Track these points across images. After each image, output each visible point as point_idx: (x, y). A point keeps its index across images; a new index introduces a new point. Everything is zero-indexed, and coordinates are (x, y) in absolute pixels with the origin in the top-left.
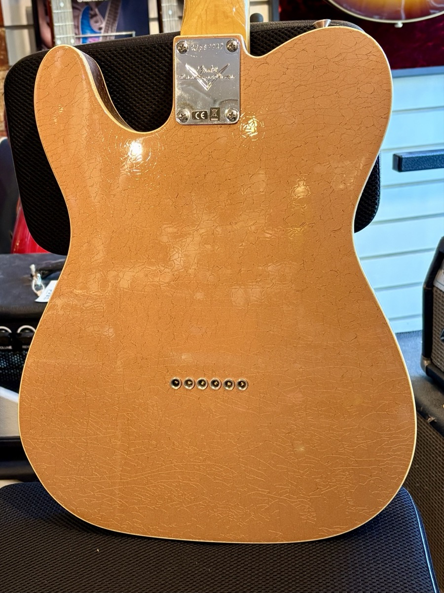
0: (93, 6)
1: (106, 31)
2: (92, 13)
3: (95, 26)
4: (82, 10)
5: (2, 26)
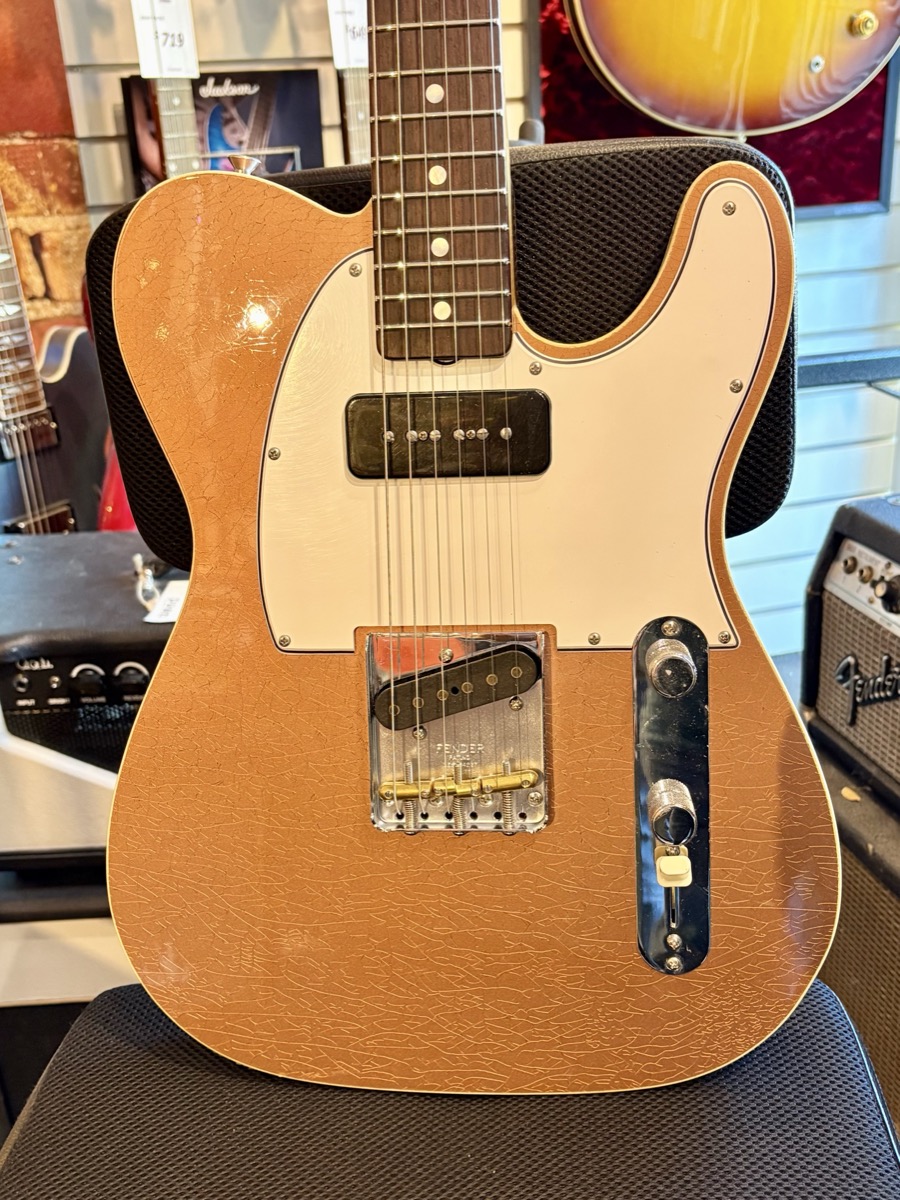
0: (228, 104)
1: (251, 147)
2: (226, 116)
3: (231, 139)
5: (72, 137)
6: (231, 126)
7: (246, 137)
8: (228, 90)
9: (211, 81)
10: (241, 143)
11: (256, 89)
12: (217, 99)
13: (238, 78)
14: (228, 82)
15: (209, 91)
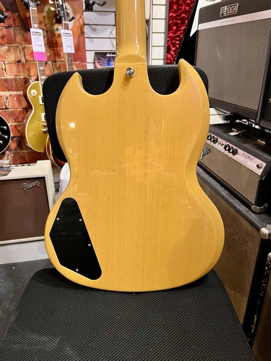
0: (111, 58)
2: (111, 60)
3: (111, 64)
4: (108, 59)
5: (86, 62)
8: (111, 55)
9: (108, 54)
12: (109, 57)
13: (113, 53)
14: (111, 54)
15: (108, 55)
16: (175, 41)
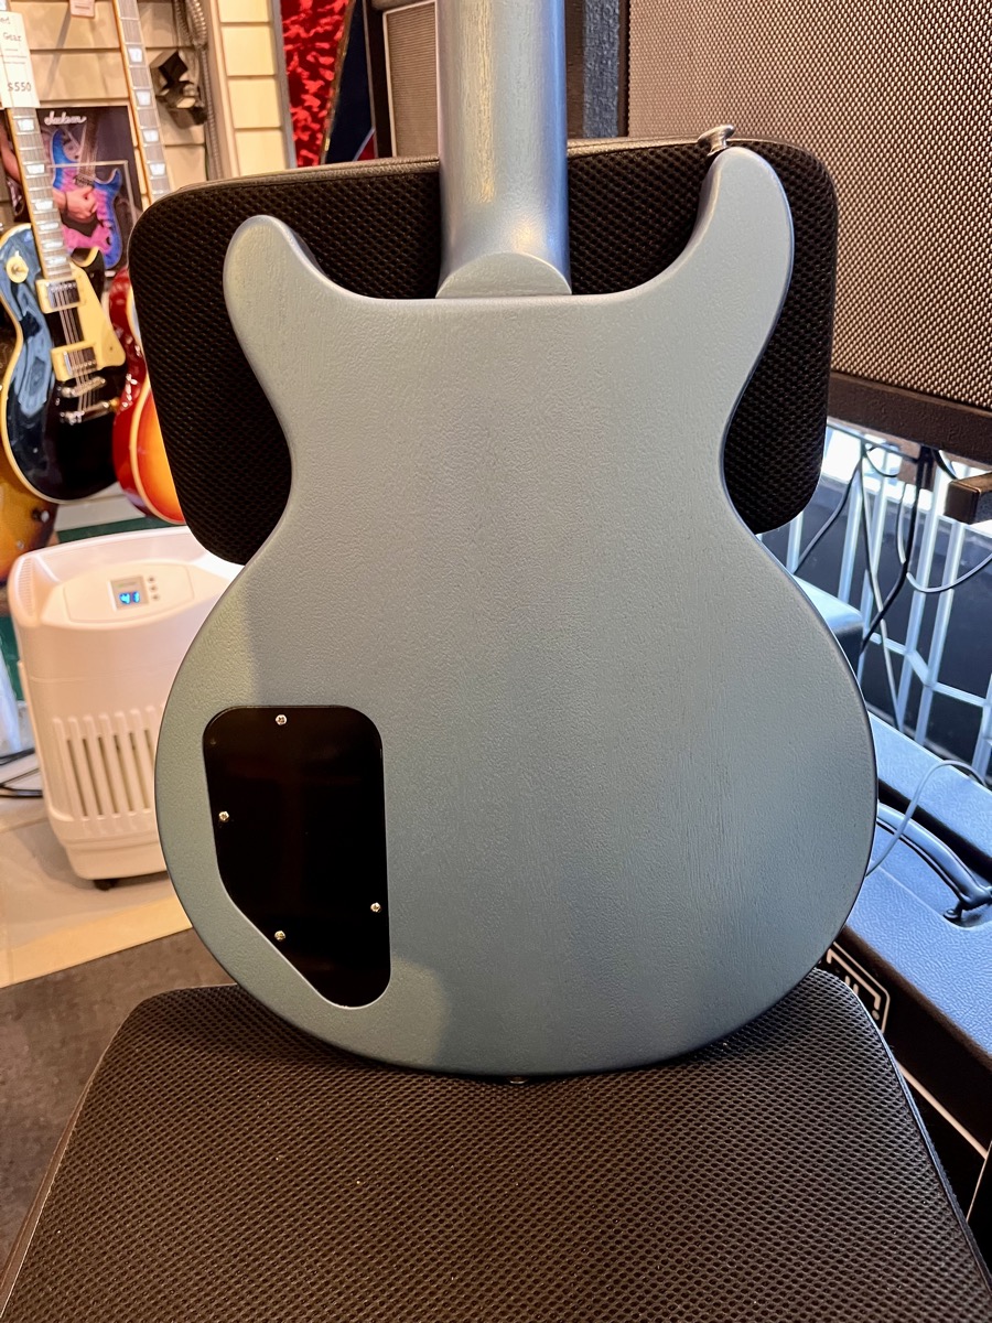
0: (65, 129)
1: (84, 160)
2: (64, 138)
3: (70, 155)
4: (53, 134)
6: (68, 145)
7: (80, 153)
8: (64, 120)
9: (52, 114)
10: (77, 157)
11: (85, 119)
12: (57, 126)
13: (71, 112)
14: (64, 114)
15: (51, 120)
16: (314, 53)
